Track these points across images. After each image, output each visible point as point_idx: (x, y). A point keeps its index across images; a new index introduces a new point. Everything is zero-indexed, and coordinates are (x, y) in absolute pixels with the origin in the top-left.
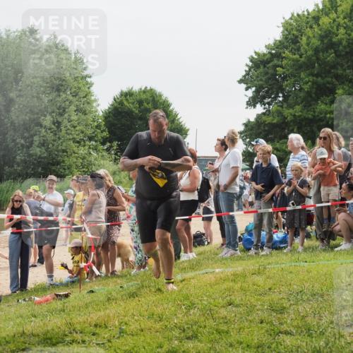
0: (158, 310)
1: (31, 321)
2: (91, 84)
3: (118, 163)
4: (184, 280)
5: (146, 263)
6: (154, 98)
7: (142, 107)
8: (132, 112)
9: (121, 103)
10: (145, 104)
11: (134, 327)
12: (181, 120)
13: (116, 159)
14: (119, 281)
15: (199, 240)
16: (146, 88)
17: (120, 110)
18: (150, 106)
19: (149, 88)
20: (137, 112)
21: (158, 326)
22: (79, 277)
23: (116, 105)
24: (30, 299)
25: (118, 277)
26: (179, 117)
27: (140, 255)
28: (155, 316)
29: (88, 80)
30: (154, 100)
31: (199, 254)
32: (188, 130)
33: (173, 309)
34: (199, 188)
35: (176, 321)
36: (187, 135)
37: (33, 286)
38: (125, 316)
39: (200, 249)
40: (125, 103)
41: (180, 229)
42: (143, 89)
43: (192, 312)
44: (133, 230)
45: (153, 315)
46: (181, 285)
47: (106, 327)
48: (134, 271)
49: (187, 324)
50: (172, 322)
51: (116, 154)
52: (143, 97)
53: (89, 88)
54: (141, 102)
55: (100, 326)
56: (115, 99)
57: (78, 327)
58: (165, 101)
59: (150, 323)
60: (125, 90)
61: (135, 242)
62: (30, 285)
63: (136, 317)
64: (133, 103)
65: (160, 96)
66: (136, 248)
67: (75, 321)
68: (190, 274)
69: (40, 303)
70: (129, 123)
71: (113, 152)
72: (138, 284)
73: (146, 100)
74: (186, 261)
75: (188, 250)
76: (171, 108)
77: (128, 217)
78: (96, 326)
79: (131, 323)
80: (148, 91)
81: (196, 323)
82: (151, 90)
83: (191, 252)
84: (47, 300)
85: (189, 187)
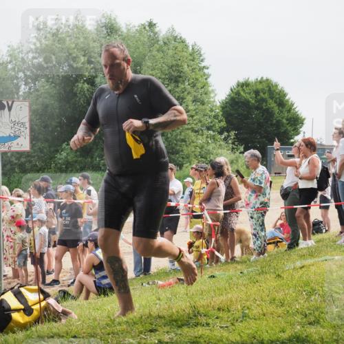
0: (280, 296)
1: (156, 304)
2: (209, 76)
3: (235, 153)
4: (303, 267)
5: (265, 250)
6: (270, 88)
7: (259, 97)
8: (249, 102)
9: (238, 93)
10: (261, 94)
11: (256, 311)
12: (296, 110)
13: (233, 148)
14: (239, 267)
15: (317, 227)
16: (262, 78)
17: (237, 100)
18: (266, 96)
19: (265, 78)
20: (253, 102)
21: (280, 311)
22: (200, 262)
23: (232, 95)
24: (154, 283)
25: (238, 262)
26: (295, 106)
27: (259, 242)
28: (276, 302)
29: (206, 71)
30: (270, 90)
31: (317, 242)
32: (304, 119)
33: (294, 295)
34: (318, 176)
35: (297, 307)
36: (303, 124)
37: (155, 271)
38: (247, 301)
39: (319, 236)
40: (242, 93)
41: (299, 217)
42: (259, 79)
43: (313, 298)
44: (252, 218)
45: (274, 300)
46: (301, 272)
47: (229, 311)
48: (253, 258)
49: (309, 310)
50: (294, 307)
51: (233, 143)
52: (260, 87)
53: (206, 79)
54: (257, 93)
55: (223, 310)
56: (231, 90)
57: (202, 310)
58: (280, 91)
59: (272, 308)
60: (242, 80)
61: (255, 229)
62: (153, 269)
63: (258, 302)
64: (250, 93)
65: (276, 86)
66: (255, 235)
67: (198, 304)
68: (309, 261)
69: (163, 286)
70: (245, 113)
71: (230, 142)
72: (258, 270)
73: (263, 90)
74: (305, 248)
75: (307, 238)
76: (287, 98)
77: (248, 204)
78: (219, 309)
79: (253, 308)
80: (264, 82)
81: (317, 309)
82: (267, 80)
83: (310, 239)
84: (170, 284)
85: (308, 175)
